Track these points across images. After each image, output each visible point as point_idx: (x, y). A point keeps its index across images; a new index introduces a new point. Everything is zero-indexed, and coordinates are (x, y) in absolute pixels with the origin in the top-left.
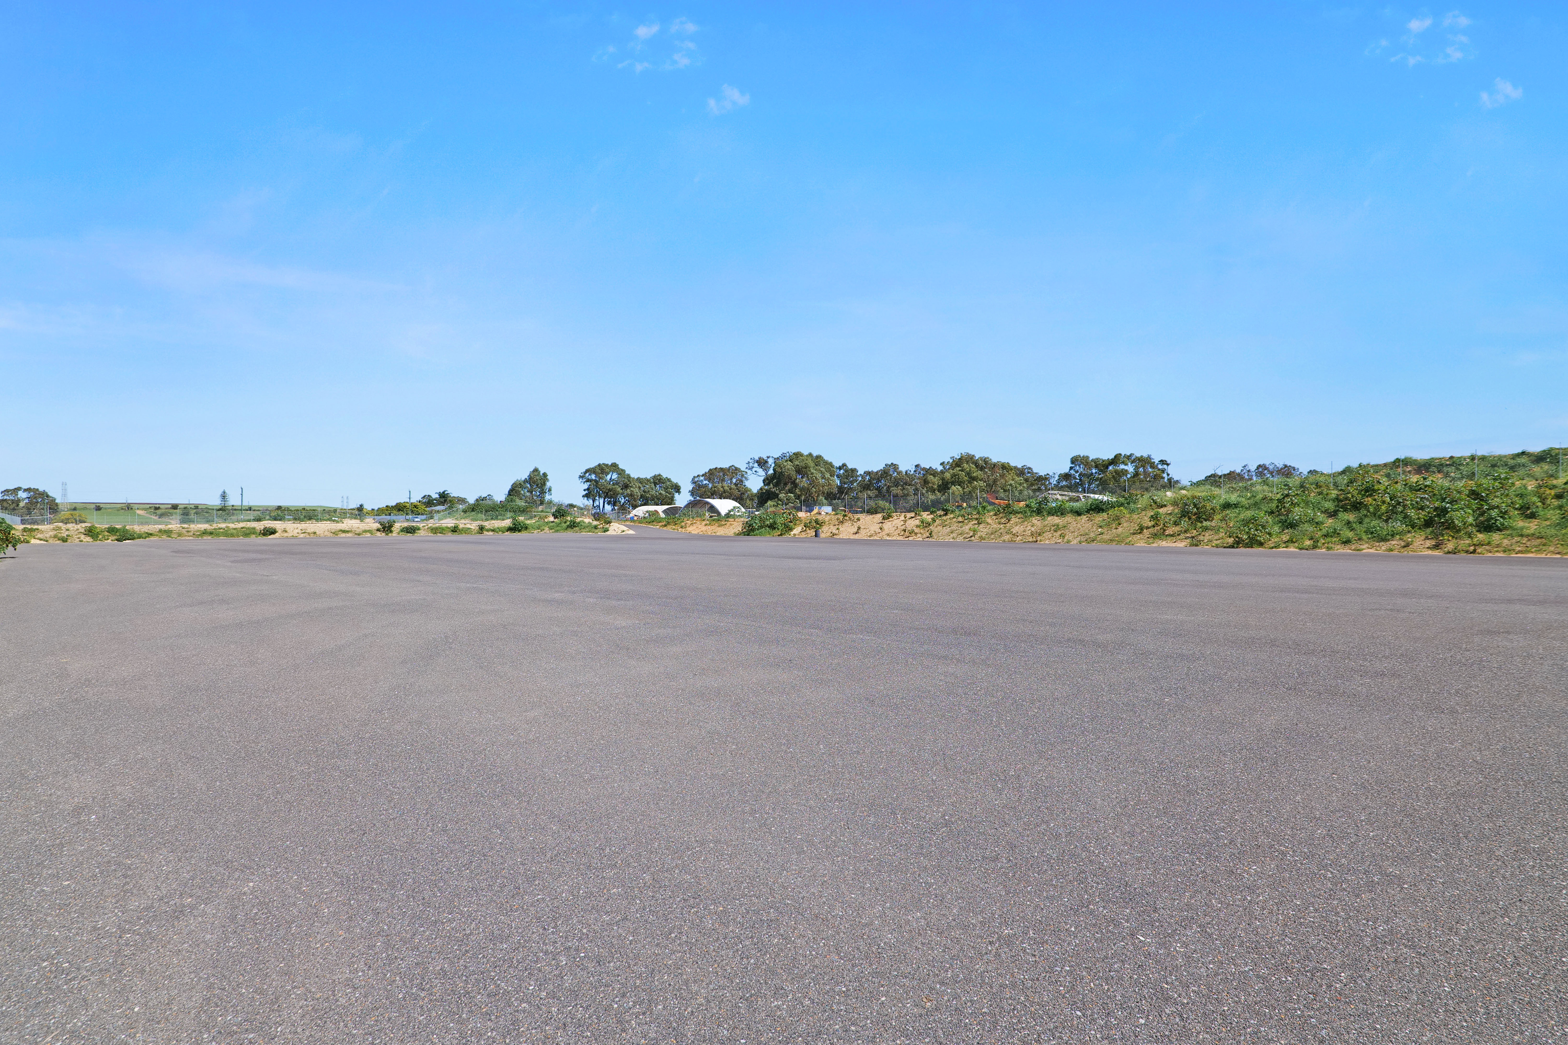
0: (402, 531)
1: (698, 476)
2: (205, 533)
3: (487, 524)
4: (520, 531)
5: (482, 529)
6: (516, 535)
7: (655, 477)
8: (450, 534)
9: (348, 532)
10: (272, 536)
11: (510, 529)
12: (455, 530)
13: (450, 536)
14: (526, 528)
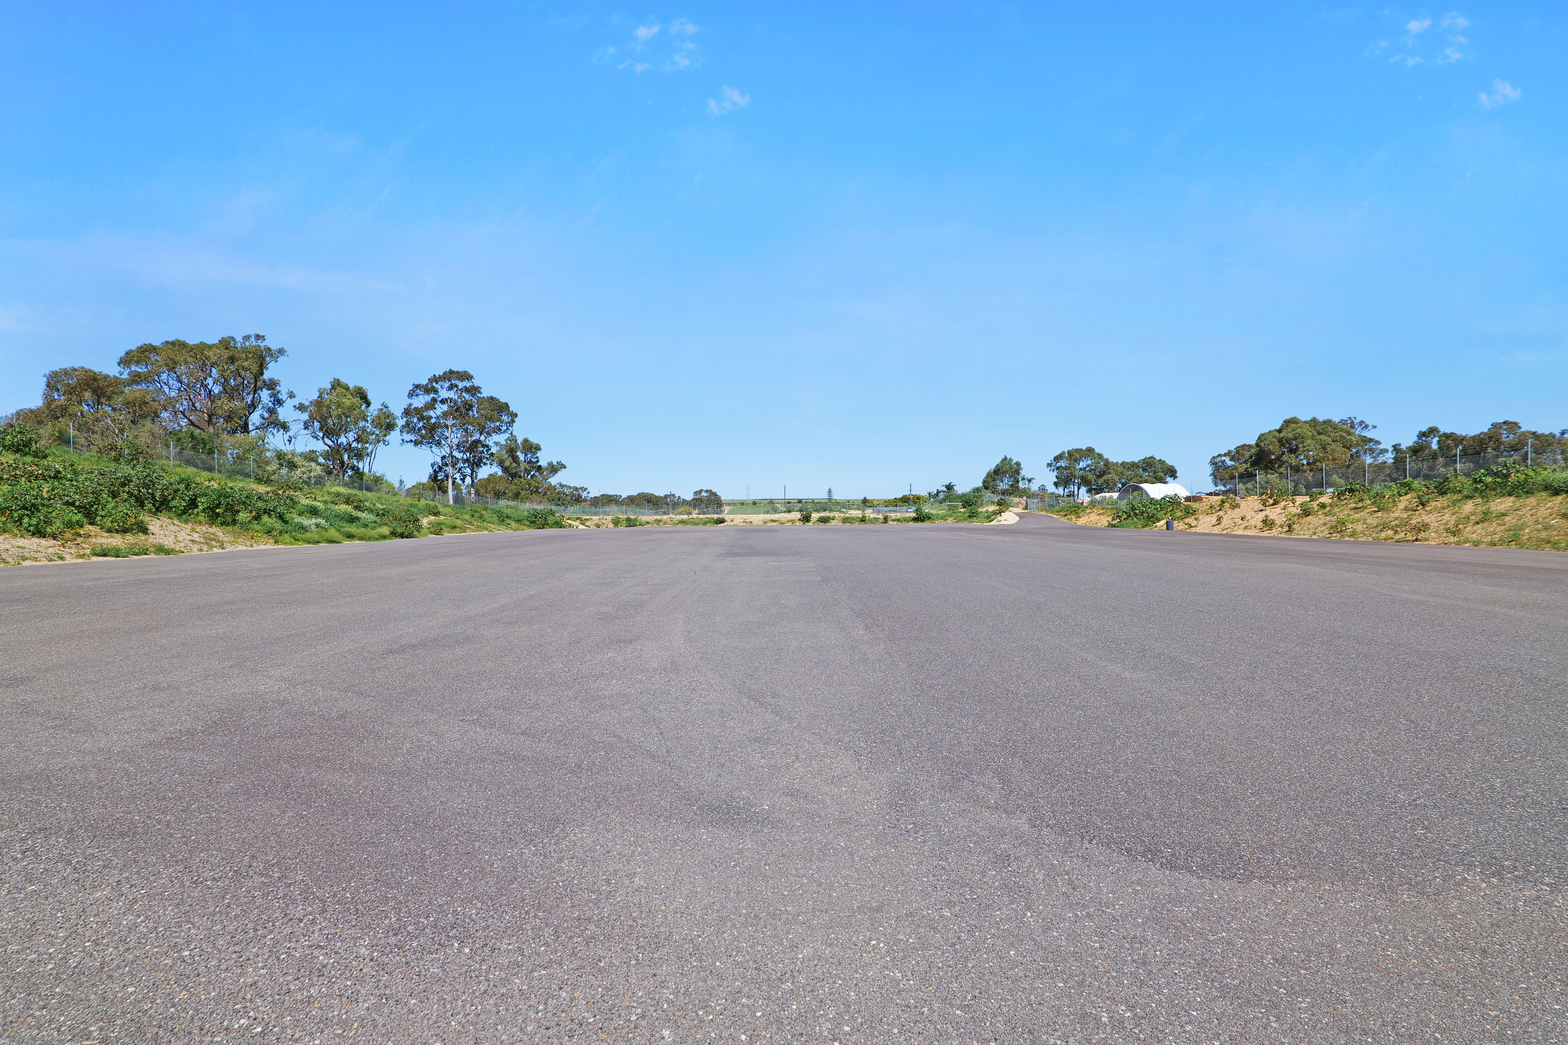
0: (818, 521)
1: (1219, 455)
2: (683, 522)
3: (893, 515)
4: (922, 521)
5: (886, 520)
6: (919, 525)
7: (1144, 460)
8: (857, 523)
9: (776, 521)
10: (722, 524)
11: (915, 520)
12: (863, 520)
13: (857, 525)
14: (930, 518)
